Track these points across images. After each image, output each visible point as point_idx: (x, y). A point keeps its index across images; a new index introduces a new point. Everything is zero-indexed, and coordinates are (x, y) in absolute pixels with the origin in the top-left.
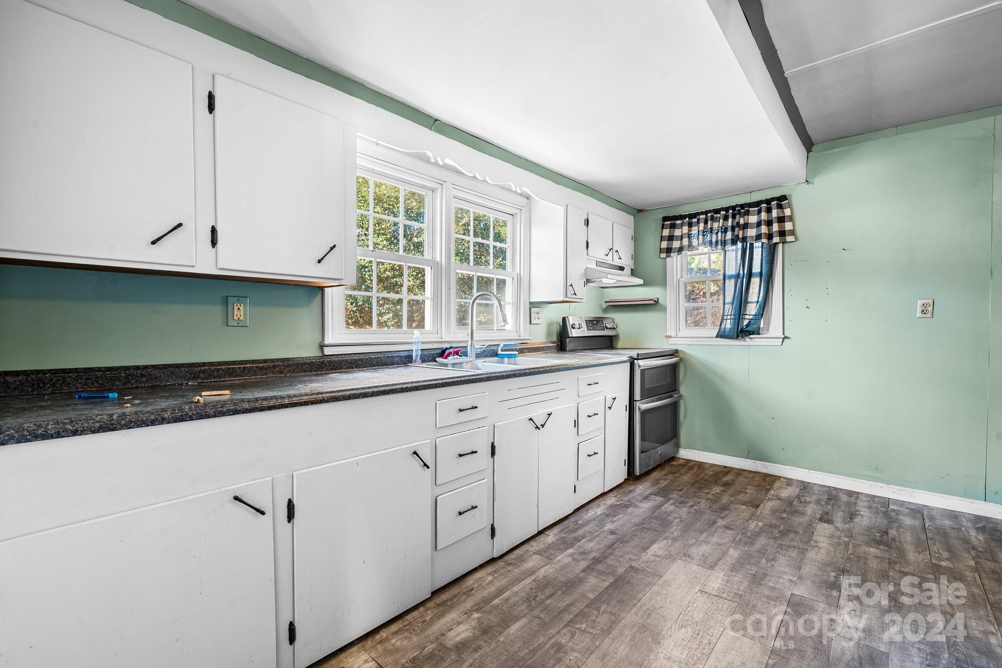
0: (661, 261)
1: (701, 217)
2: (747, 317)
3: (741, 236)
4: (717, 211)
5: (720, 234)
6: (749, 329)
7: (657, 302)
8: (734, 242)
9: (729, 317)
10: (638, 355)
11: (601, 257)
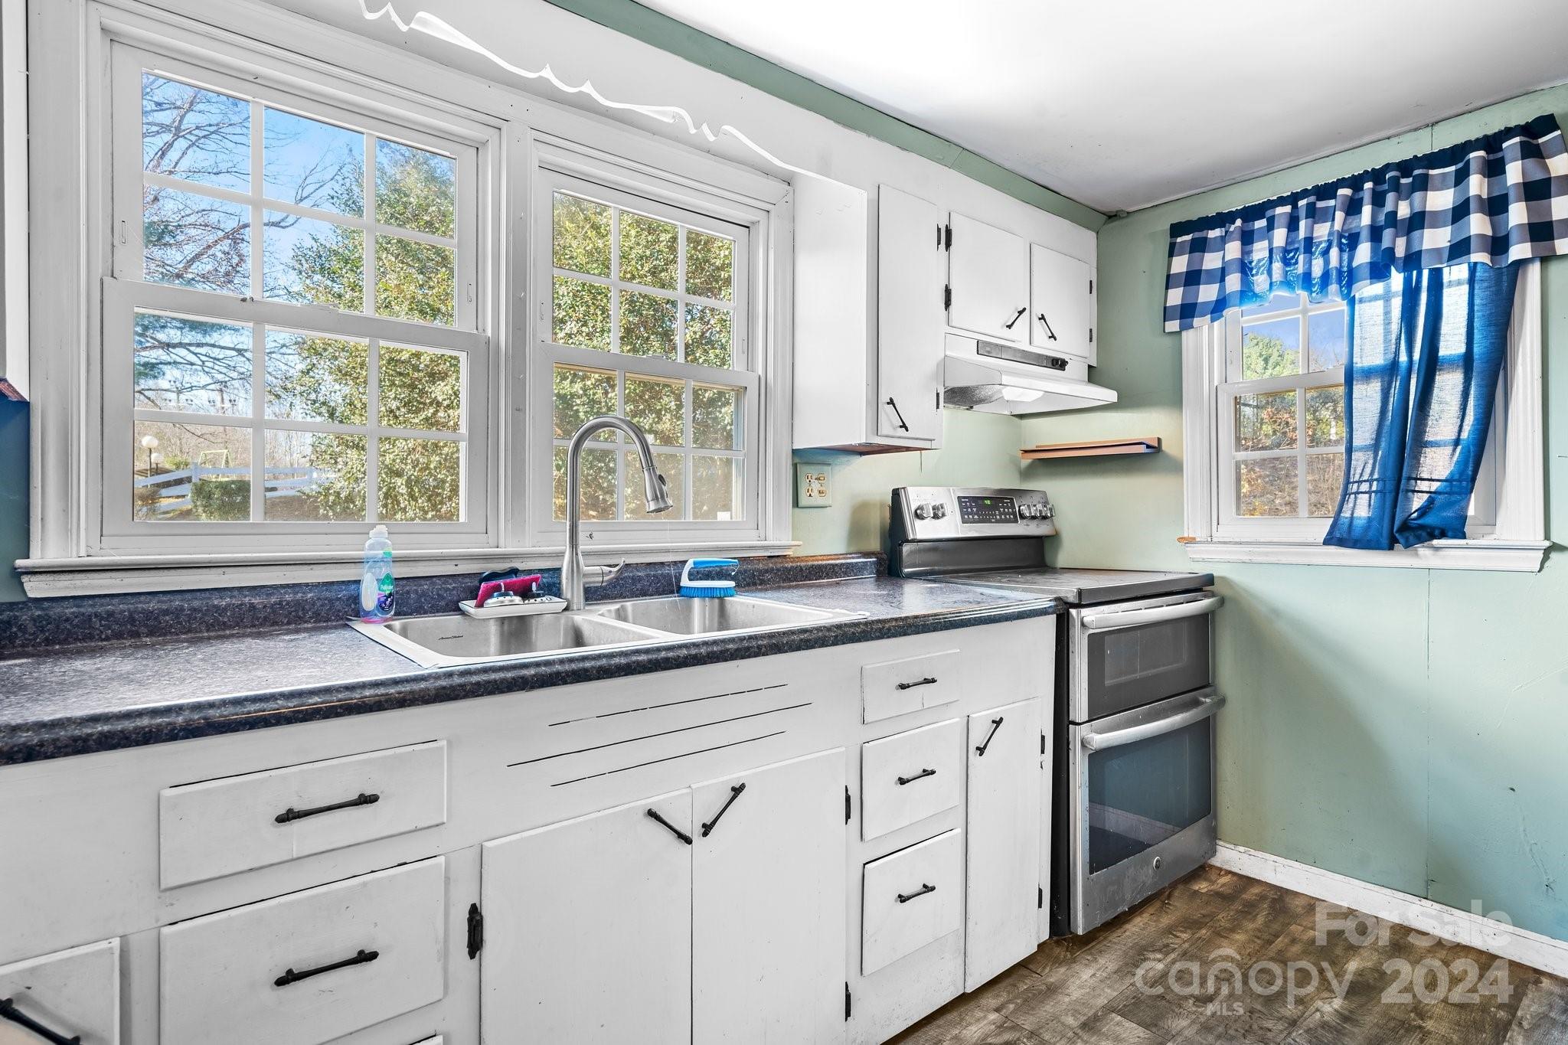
0: (1168, 341)
1: (1279, 210)
2: (1423, 486)
3: (1400, 252)
4: (1326, 191)
5: (1334, 252)
6: (1429, 520)
7: (1155, 450)
8: (1379, 271)
9: (1365, 487)
10: (1080, 592)
11: (993, 329)
